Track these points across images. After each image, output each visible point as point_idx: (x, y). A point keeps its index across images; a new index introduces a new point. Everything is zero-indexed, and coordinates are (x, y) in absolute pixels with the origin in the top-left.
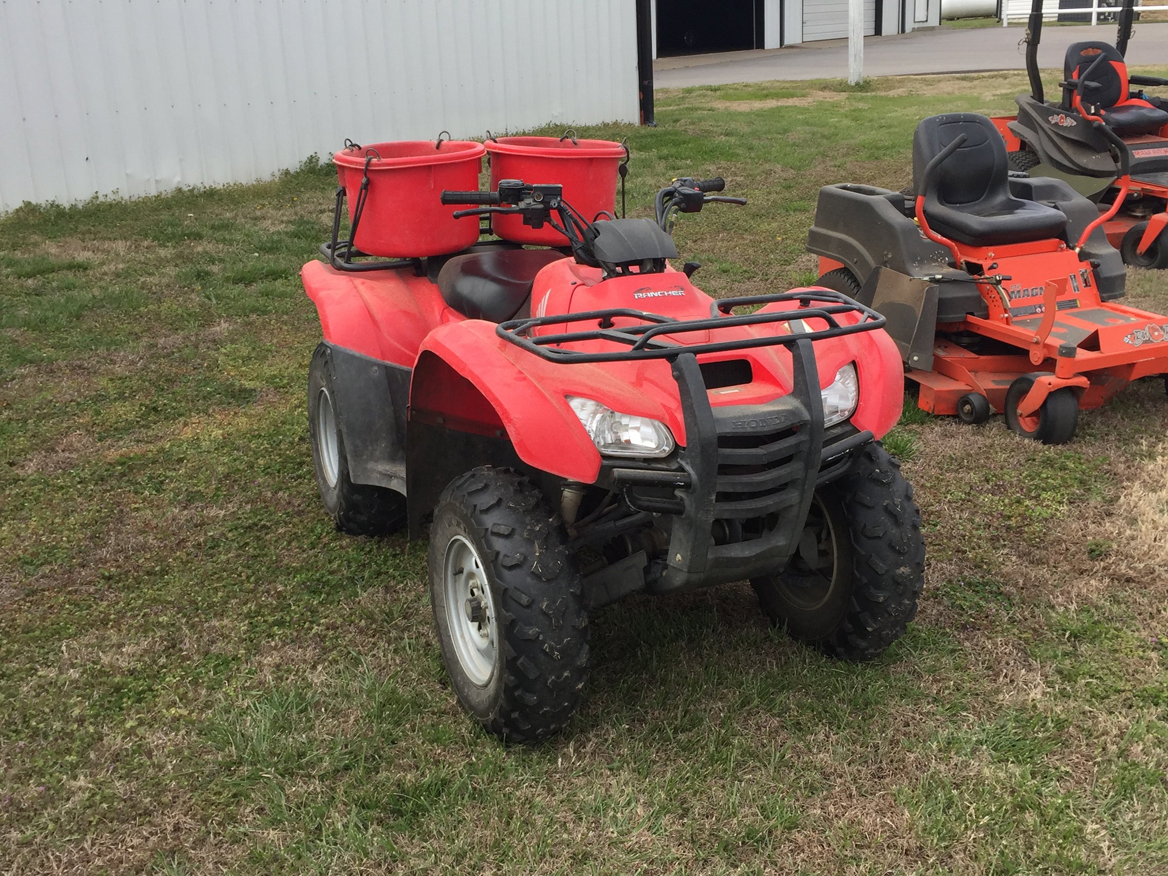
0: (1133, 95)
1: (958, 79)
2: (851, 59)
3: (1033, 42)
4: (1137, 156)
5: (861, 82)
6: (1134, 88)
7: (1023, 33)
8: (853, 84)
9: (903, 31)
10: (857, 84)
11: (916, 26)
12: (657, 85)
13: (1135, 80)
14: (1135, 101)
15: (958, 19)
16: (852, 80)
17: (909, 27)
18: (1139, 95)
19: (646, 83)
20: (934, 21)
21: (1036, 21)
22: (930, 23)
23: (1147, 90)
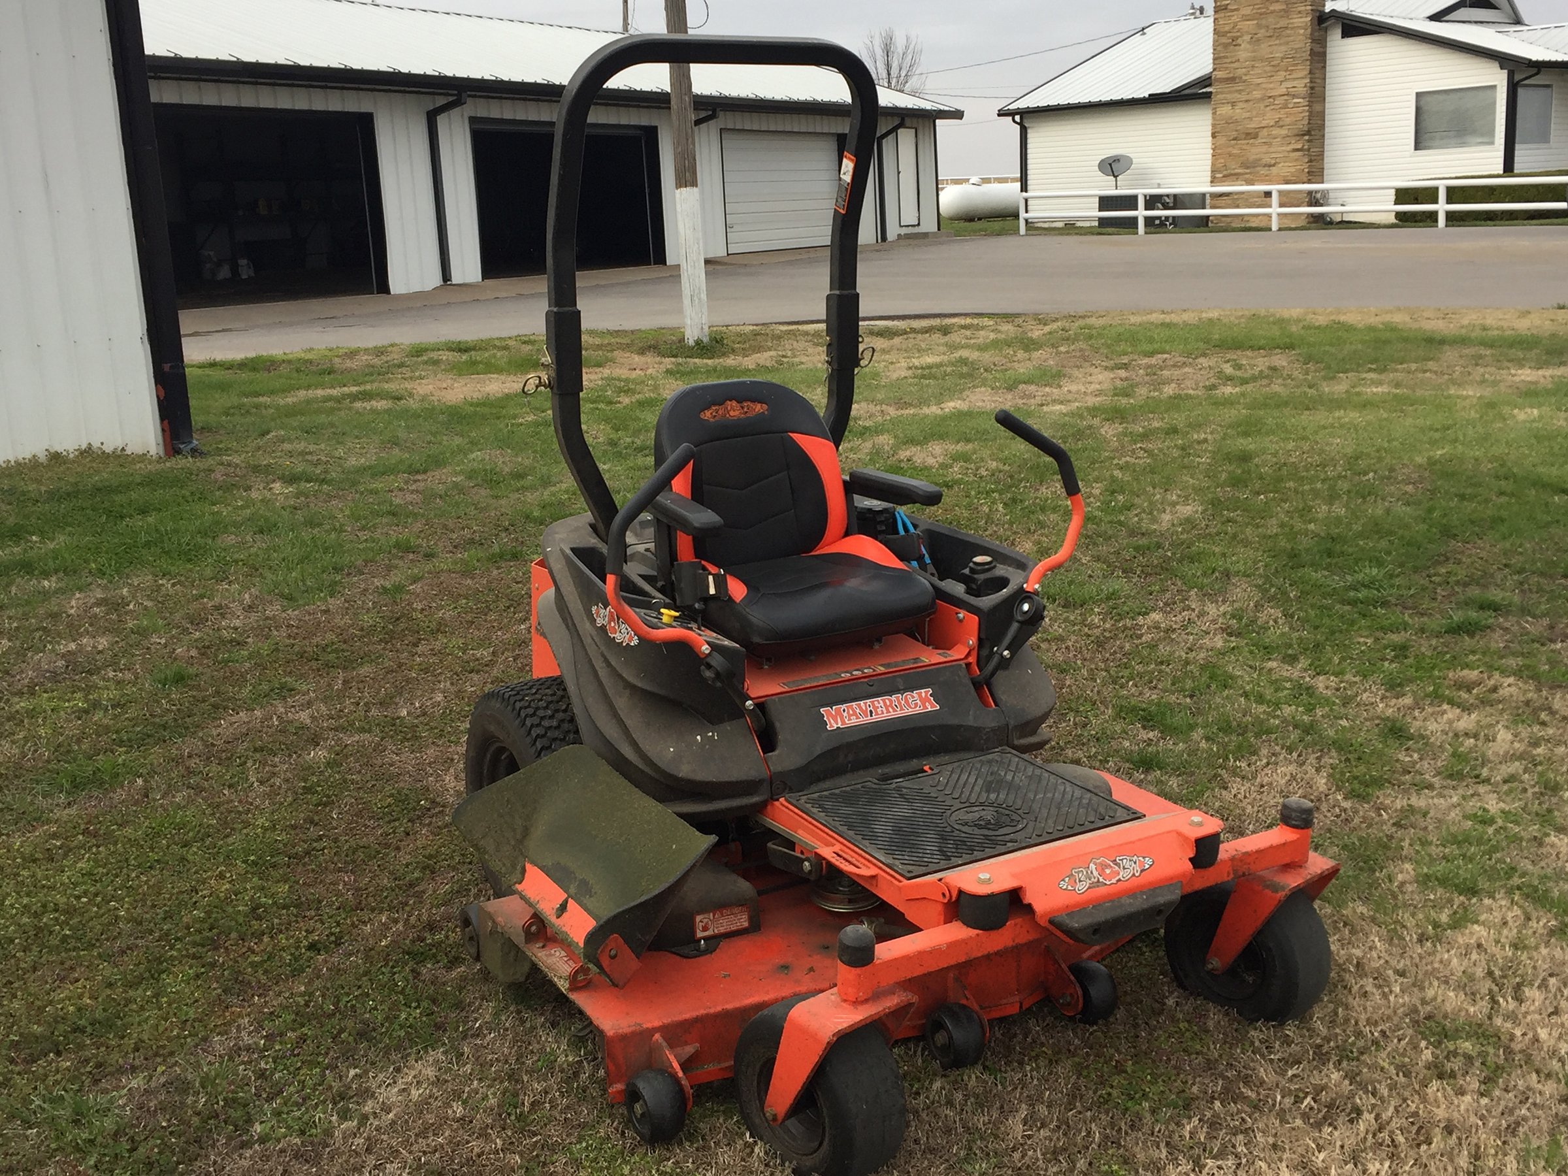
2: (686, 302)
4: (833, 725)
5: (706, 340)
8: (691, 343)
9: (884, 238)
10: (698, 343)
11: (904, 231)
15: (980, 219)
16: (690, 337)
17: (892, 234)
20: (930, 225)
22: (922, 229)
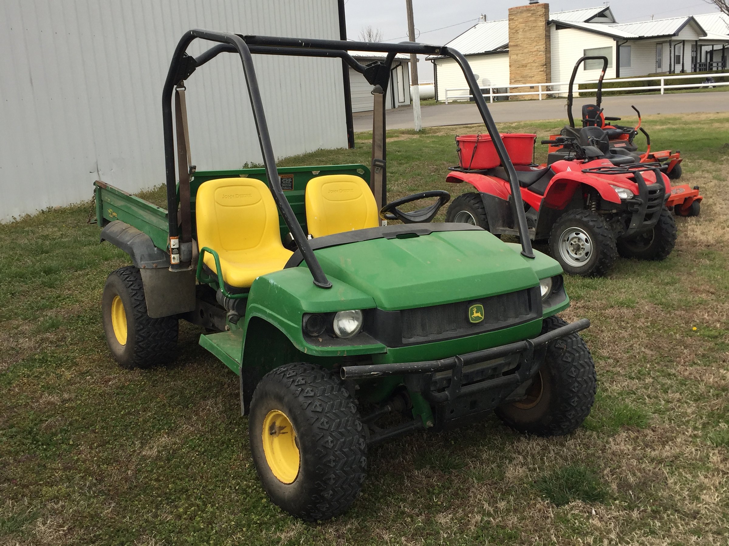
0: (606, 125)
1: (464, 127)
2: (416, 119)
3: (570, 105)
6: (607, 122)
7: (566, 102)
8: (418, 130)
9: (394, 107)
10: (420, 131)
11: (400, 104)
12: (355, 130)
13: (607, 119)
14: (607, 127)
16: (417, 129)
17: (396, 105)
18: (609, 124)
19: (351, 130)
20: (408, 102)
21: (570, 97)
22: (406, 103)
23: (612, 123)
